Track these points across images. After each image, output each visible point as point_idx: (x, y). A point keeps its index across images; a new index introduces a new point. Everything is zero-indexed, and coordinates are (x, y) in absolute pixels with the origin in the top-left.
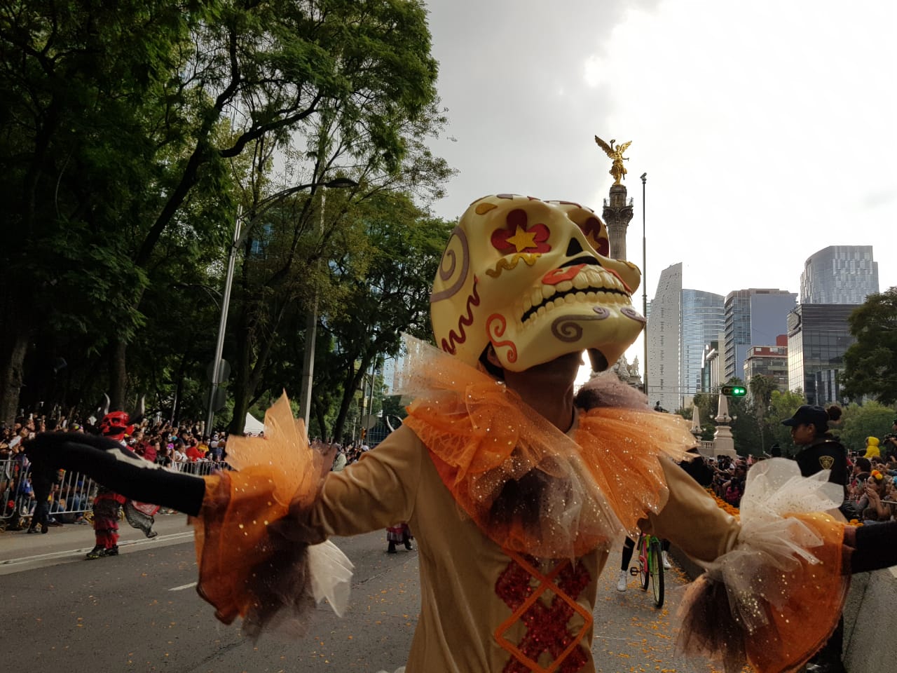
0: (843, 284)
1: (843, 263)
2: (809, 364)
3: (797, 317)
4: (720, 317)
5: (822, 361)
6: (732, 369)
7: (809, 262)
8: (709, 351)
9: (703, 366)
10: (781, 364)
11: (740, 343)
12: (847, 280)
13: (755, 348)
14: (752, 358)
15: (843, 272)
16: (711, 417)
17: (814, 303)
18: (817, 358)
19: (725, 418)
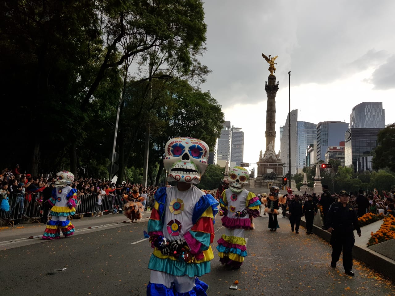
0: (369, 119)
1: (369, 109)
2: (354, 154)
3: (349, 134)
4: (314, 133)
5: (360, 153)
6: (319, 156)
7: (354, 109)
8: (310, 148)
9: (307, 155)
10: (341, 154)
11: (323, 145)
12: (371, 117)
13: (330, 147)
14: (328, 151)
15: (369, 113)
16: (313, 177)
17: (356, 127)
18: (358, 152)
19: (319, 178)
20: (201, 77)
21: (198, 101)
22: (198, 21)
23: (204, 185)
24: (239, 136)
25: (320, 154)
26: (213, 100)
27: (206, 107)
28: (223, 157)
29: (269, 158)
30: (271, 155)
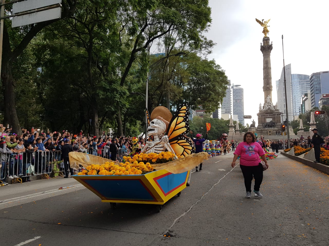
4: (307, 84)
6: (314, 104)
8: (304, 97)
9: (302, 103)
11: (317, 93)
13: (323, 95)
14: (322, 99)
16: (308, 122)
19: (314, 123)
20: (208, 49)
21: (205, 69)
22: (204, 6)
23: (211, 136)
24: (239, 92)
25: (313, 101)
26: (218, 66)
27: (213, 73)
28: (226, 111)
29: (268, 109)
30: (269, 107)
